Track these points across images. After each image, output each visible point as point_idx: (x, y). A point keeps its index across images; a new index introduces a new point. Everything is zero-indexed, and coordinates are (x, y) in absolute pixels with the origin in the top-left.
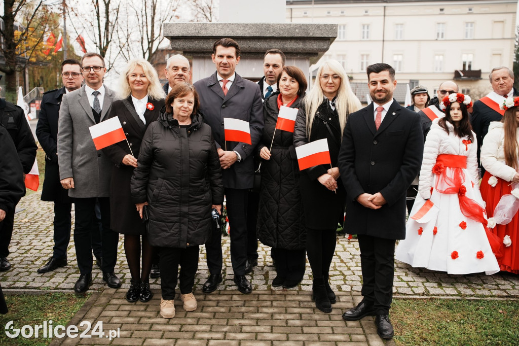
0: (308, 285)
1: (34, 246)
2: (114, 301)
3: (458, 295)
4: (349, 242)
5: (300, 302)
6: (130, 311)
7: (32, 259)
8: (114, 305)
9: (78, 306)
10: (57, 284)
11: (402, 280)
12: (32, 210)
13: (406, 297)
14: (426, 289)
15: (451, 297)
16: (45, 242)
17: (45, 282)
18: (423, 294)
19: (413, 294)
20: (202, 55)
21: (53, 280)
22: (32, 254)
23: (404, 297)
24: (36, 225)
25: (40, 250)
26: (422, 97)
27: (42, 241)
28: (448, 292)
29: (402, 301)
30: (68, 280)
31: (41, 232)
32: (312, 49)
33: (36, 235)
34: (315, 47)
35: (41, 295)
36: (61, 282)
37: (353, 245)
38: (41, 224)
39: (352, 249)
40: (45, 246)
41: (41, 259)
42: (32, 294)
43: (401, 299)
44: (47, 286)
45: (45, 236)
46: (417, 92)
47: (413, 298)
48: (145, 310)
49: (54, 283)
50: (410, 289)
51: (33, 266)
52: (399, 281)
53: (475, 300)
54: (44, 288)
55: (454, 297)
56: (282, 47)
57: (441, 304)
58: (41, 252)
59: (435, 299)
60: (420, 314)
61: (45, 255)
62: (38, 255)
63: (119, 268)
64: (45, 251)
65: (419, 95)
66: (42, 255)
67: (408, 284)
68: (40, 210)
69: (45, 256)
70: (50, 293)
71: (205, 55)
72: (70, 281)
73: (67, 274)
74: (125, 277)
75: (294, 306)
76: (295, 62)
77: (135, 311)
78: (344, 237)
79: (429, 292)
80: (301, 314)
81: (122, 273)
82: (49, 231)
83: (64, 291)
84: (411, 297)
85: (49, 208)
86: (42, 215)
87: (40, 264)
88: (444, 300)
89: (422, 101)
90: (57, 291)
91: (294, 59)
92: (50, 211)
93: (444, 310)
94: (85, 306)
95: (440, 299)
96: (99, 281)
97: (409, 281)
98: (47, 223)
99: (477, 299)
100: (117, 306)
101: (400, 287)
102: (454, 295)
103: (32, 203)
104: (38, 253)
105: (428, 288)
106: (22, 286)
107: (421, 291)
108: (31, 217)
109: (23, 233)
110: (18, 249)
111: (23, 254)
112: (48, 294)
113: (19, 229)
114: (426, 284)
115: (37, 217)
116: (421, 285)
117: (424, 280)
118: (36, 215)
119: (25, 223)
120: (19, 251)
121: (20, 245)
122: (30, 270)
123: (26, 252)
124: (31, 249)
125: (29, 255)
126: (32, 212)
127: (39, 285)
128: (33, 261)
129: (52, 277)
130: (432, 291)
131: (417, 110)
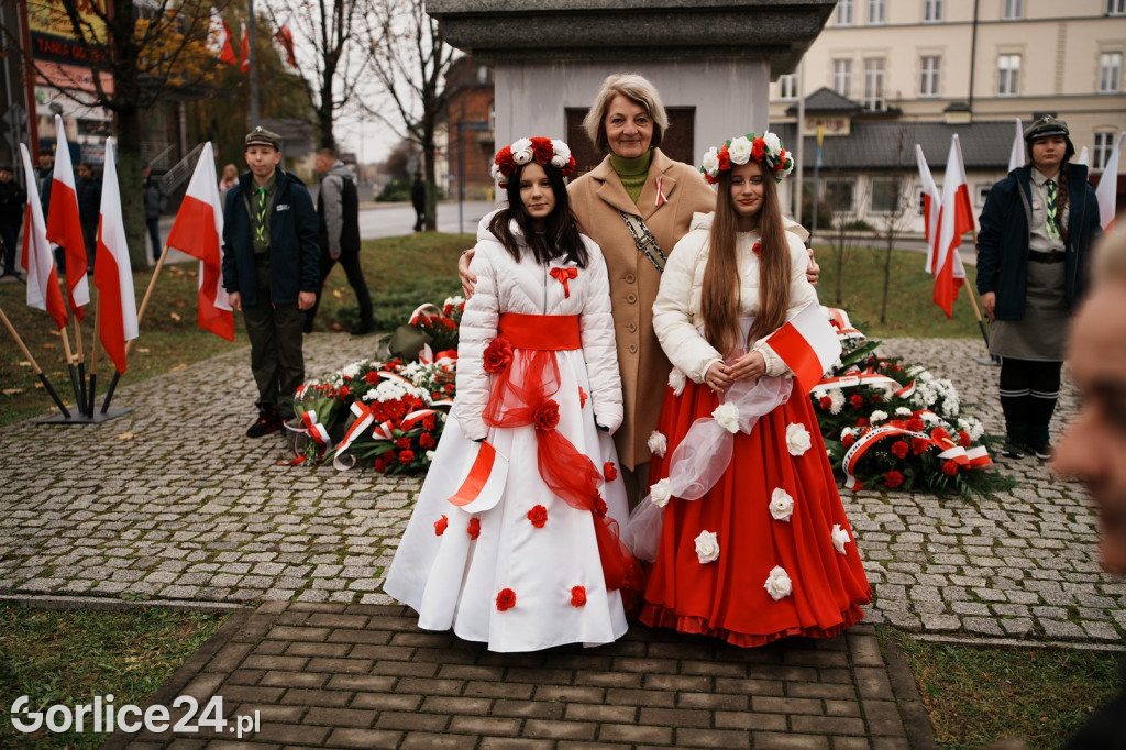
1: (130, 496)
2: (279, 632)
4: (854, 499)
6: (311, 657)
7: (119, 526)
8: (276, 640)
9: (197, 641)
10: (160, 586)
11: (977, 599)
12: (146, 412)
13: (984, 641)
14: (1037, 623)
16: (154, 488)
17: (133, 582)
18: (1028, 636)
19: (1002, 633)
20: (515, 56)
21: (151, 577)
22: (121, 515)
23: (978, 641)
24: (146, 447)
25: (141, 506)
26: (1051, 146)
27: (148, 485)
28: (1093, 634)
29: (972, 651)
30: (187, 578)
31: (153, 462)
32: (776, 35)
33: (141, 471)
34: (783, 30)
35: (121, 611)
36: (169, 581)
37: (864, 506)
38: (158, 445)
39: (859, 517)
40: (153, 497)
41: (138, 526)
42: (102, 610)
43: (971, 645)
44: (137, 591)
45: (159, 472)
46: (1039, 133)
47: (1003, 646)
48: (346, 657)
49: (153, 584)
50: (995, 621)
51: (118, 543)
52: (969, 601)
54: (127, 596)
55: (1111, 648)
56: (702, 32)
57: (1074, 664)
58: (143, 510)
59: (1059, 649)
60: (1018, 689)
61: (149, 516)
62: (134, 517)
63: (305, 551)
64: (150, 508)
65: (1044, 141)
66: (142, 517)
67: (991, 610)
68: (162, 413)
69: (149, 519)
70: (140, 607)
71: (522, 57)
72: (190, 581)
73: (185, 564)
74: (315, 573)
76: (734, 68)
77: (322, 657)
78: (844, 487)
79: (1043, 631)
80: (713, 679)
81: (310, 564)
83: (172, 603)
84: (996, 641)
85: (183, 409)
86: (165, 425)
87: (132, 537)
88: (1082, 654)
89: (1050, 157)
90: (156, 602)
91: (732, 61)
92: (184, 416)
93: (1081, 680)
94: (211, 641)
95: (1071, 650)
96: (253, 582)
97: (993, 602)
98: (172, 443)
100: (283, 645)
101: (971, 616)
103: (150, 397)
104: (134, 511)
105: (1042, 621)
106: (81, 590)
107: (1023, 626)
108: (140, 429)
109: (114, 466)
110: (94, 502)
111: (102, 513)
112: (136, 610)
113: (108, 455)
114: (1039, 611)
115: (153, 429)
116: (1024, 611)
117: (1034, 598)
118: (153, 424)
119: (126, 441)
120: (96, 507)
121: (99, 492)
122: (109, 552)
123: (109, 510)
124: (122, 502)
125: (113, 516)
126: (146, 417)
127: (119, 589)
128: (118, 532)
129: (151, 570)
130: (1051, 629)
131: (1038, 177)
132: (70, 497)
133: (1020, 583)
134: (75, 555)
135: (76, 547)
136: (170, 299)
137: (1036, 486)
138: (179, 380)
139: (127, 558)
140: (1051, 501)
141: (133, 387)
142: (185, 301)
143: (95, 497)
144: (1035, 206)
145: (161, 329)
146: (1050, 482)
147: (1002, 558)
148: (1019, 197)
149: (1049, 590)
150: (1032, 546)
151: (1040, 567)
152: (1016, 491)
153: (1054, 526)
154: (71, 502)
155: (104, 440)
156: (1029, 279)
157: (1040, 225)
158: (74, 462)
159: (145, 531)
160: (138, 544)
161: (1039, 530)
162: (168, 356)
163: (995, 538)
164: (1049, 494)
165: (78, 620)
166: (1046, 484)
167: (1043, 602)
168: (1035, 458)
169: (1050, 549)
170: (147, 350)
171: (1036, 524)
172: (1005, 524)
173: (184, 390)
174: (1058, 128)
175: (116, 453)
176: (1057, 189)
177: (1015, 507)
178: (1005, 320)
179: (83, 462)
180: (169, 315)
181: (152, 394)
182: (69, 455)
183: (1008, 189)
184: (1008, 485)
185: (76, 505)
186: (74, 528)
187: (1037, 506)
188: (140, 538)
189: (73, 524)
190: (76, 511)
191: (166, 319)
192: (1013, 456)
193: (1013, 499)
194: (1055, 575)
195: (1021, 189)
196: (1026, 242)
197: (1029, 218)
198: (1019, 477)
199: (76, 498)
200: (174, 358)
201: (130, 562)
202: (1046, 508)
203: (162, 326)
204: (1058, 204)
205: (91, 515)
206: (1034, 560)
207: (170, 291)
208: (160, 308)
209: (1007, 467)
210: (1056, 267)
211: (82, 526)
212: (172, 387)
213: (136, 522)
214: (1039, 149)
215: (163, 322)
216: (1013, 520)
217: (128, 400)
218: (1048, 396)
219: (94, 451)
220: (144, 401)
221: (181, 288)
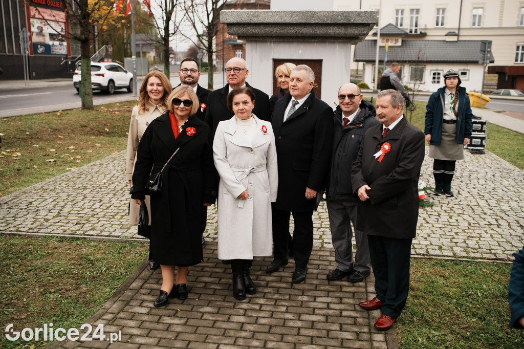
0: (329, 243)
1: (113, 203)
3: (453, 257)
5: (320, 256)
7: (113, 214)
10: (133, 234)
12: (109, 172)
14: (427, 251)
15: (447, 258)
16: (121, 201)
17: (123, 233)
18: (423, 255)
20: (254, 39)
21: (129, 231)
22: (112, 210)
24: (113, 186)
25: (118, 207)
26: (452, 80)
27: (119, 200)
28: (445, 254)
31: (118, 191)
32: (354, 34)
33: (114, 195)
34: (356, 32)
35: (121, 242)
38: (117, 185)
40: (122, 204)
41: (119, 214)
42: (114, 241)
44: (125, 235)
45: (121, 195)
46: (449, 75)
49: (130, 233)
51: (114, 220)
53: (466, 261)
54: (123, 237)
55: (449, 258)
56: (325, 32)
57: (436, 263)
59: (433, 259)
60: (417, 270)
62: (117, 211)
64: (122, 208)
65: (450, 78)
66: (120, 211)
68: (115, 172)
70: (128, 241)
71: (256, 39)
75: (315, 259)
76: (338, 45)
79: (429, 253)
80: (319, 265)
82: (124, 191)
83: (138, 240)
85: (123, 171)
86: (117, 177)
87: (119, 218)
88: (440, 260)
89: (452, 84)
90: (133, 239)
91: (337, 42)
92: (123, 173)
93: (437, 268)
95: (436, 259)
98: (122, 184)
99: (468, 260)
102: (450, 257)
103: (108, 166)
104: (116, 209)
105: (429, 250)
106: (107, 235)
107: (423, 252)
108: (109, 179)
109: (104, 193)
110: (101, 206)
111: (105, 209)
112: (126, 242)
113: (100, 188)
114: (428, 247)
115: (114, 179)
116: (424, 247)
117: (429, 243)
118: (113, 176)
119: (105, 183)
120: (102, 207)
121: (102, 202)
122: (112, 223)
123: (107, 208)
124: (111, 206)
125: (109, 211)
126: (109, 174)
127: (120, 235)
128: (113, 216)
129: (128, 229)
130: (431, 252)
131: (448, 92)
132: (91, 204)
133: (426, 238)
134: (100, 224)
135: (100, 221)
136: (104, 123)
137: (442, 206)
138: (117, 158)
139: (119, 225)
140: (445, 211)
141: (99, 161)
142: (110, 123)
143: (100, 204)
144: (446, 103)
145: (101, 135)
146: (448, 205)
147: (422, 230)
148: (440, 99)
149: (435, 241)
150: (433, 226)
151: (434, 233)
152: (434, 208)
153: (444, 220)
154: (93, 206)
155: (96, 182)
156: (443, 130)
157: (447, 110)
158: (88, 191)
159: (122, 216)
160: (121, 220)
161: (438, 222)
162: (109, 148)
163: (421, 224)
164: (446, 209)
165: (107, 244)
166: (446, 205)
167: (431, 244)
168: (445, 196)
169: (440, 228)
170: (99, 145)
171: (438, 219)
172: (426, 219)
173: (120, 163)
174: (455, 74)
175: (102, 188)
176: (454, 96)
177: (432, 213)
178: (435, 145)
179: (91, 191)
180: (104, 129)
181: (108, 164)
182: (85, 188)
183: (436, 96)
184: (432, 206)
185: (95, 206)
186: (97, 214)
187: (440, 213)
188: (121, 218)
189: (96, 213)
190: (96, 208)
191: (103, 131)
192: (436, 195)
193: (432, 210)
194: (438, 236)
195: (441, 96)
196: (442, 116)
197: (443, 107)
198: (436, 202)
199: (94, 204)
200: (112, 149)
201: (121, 226)
202: (442, 213)
203: (102, 134)
204: (454, 102)
205: (102, 210)
206: (432, 231)
207: (104, 118)
208: (100, 126)
209: (433, 199)
210: (453, 126)
211: (100, 214)
212: (115, 161)
213: (118, 213)
214: (448, 81)
215: (102, 132)
216: (430, 218)
217: (100, 167)
218: (450, 173)
219: (94, 187)
220: (106, 167)
221: (108, 117)
